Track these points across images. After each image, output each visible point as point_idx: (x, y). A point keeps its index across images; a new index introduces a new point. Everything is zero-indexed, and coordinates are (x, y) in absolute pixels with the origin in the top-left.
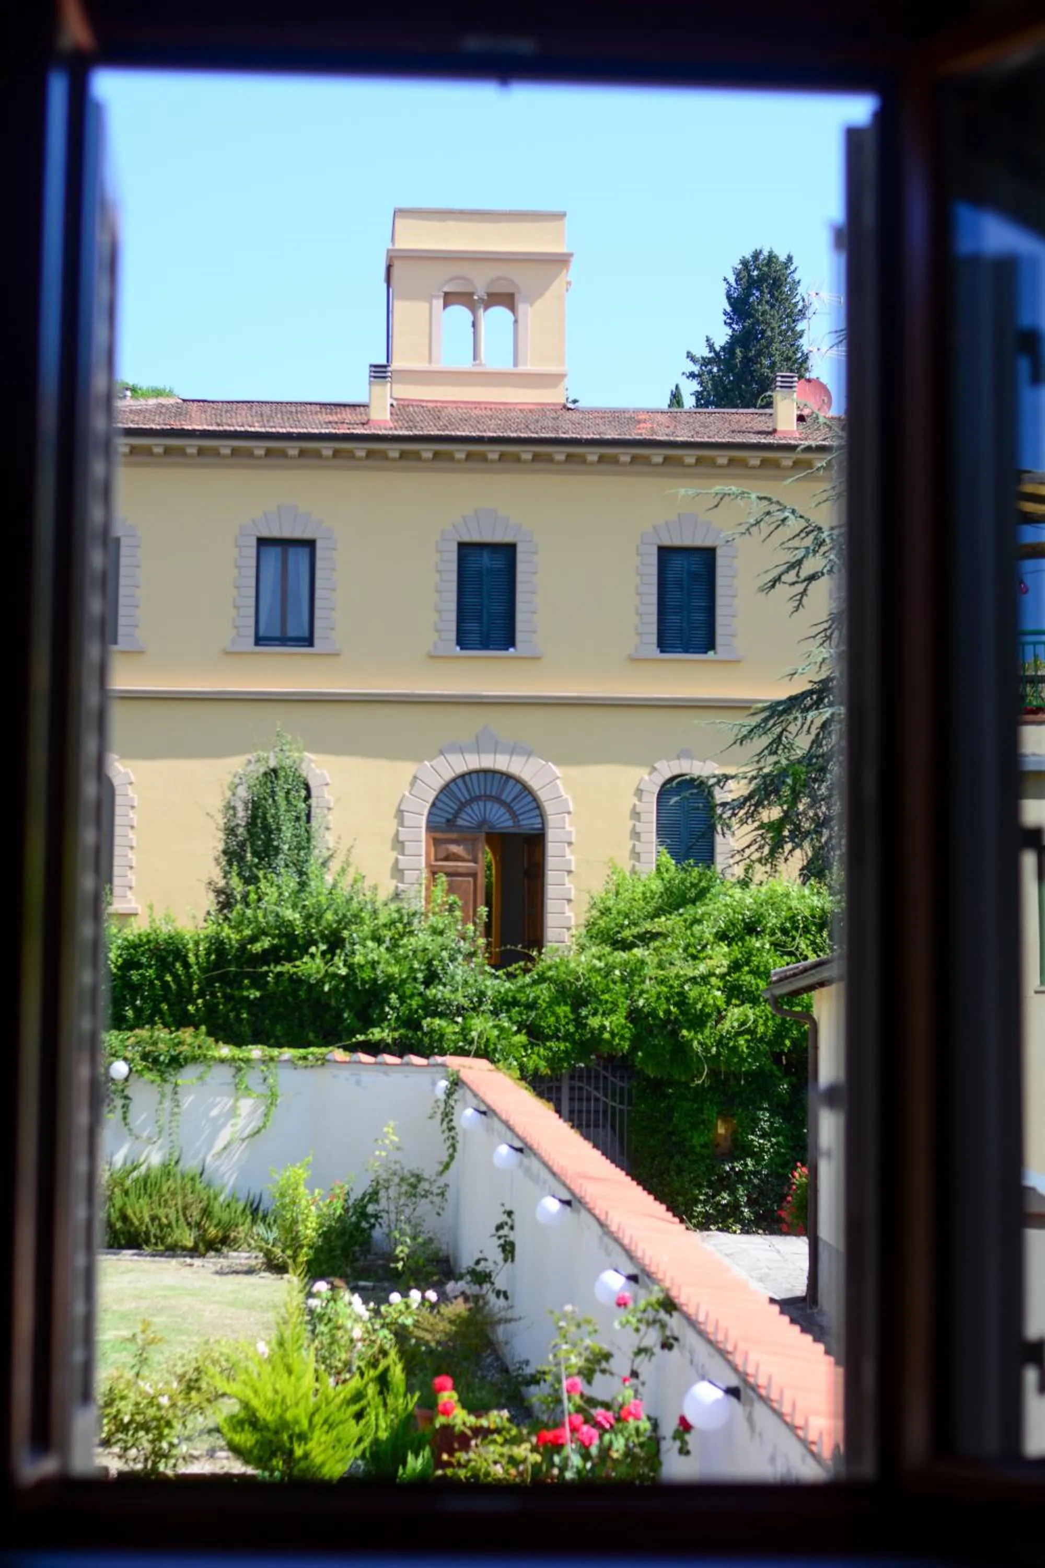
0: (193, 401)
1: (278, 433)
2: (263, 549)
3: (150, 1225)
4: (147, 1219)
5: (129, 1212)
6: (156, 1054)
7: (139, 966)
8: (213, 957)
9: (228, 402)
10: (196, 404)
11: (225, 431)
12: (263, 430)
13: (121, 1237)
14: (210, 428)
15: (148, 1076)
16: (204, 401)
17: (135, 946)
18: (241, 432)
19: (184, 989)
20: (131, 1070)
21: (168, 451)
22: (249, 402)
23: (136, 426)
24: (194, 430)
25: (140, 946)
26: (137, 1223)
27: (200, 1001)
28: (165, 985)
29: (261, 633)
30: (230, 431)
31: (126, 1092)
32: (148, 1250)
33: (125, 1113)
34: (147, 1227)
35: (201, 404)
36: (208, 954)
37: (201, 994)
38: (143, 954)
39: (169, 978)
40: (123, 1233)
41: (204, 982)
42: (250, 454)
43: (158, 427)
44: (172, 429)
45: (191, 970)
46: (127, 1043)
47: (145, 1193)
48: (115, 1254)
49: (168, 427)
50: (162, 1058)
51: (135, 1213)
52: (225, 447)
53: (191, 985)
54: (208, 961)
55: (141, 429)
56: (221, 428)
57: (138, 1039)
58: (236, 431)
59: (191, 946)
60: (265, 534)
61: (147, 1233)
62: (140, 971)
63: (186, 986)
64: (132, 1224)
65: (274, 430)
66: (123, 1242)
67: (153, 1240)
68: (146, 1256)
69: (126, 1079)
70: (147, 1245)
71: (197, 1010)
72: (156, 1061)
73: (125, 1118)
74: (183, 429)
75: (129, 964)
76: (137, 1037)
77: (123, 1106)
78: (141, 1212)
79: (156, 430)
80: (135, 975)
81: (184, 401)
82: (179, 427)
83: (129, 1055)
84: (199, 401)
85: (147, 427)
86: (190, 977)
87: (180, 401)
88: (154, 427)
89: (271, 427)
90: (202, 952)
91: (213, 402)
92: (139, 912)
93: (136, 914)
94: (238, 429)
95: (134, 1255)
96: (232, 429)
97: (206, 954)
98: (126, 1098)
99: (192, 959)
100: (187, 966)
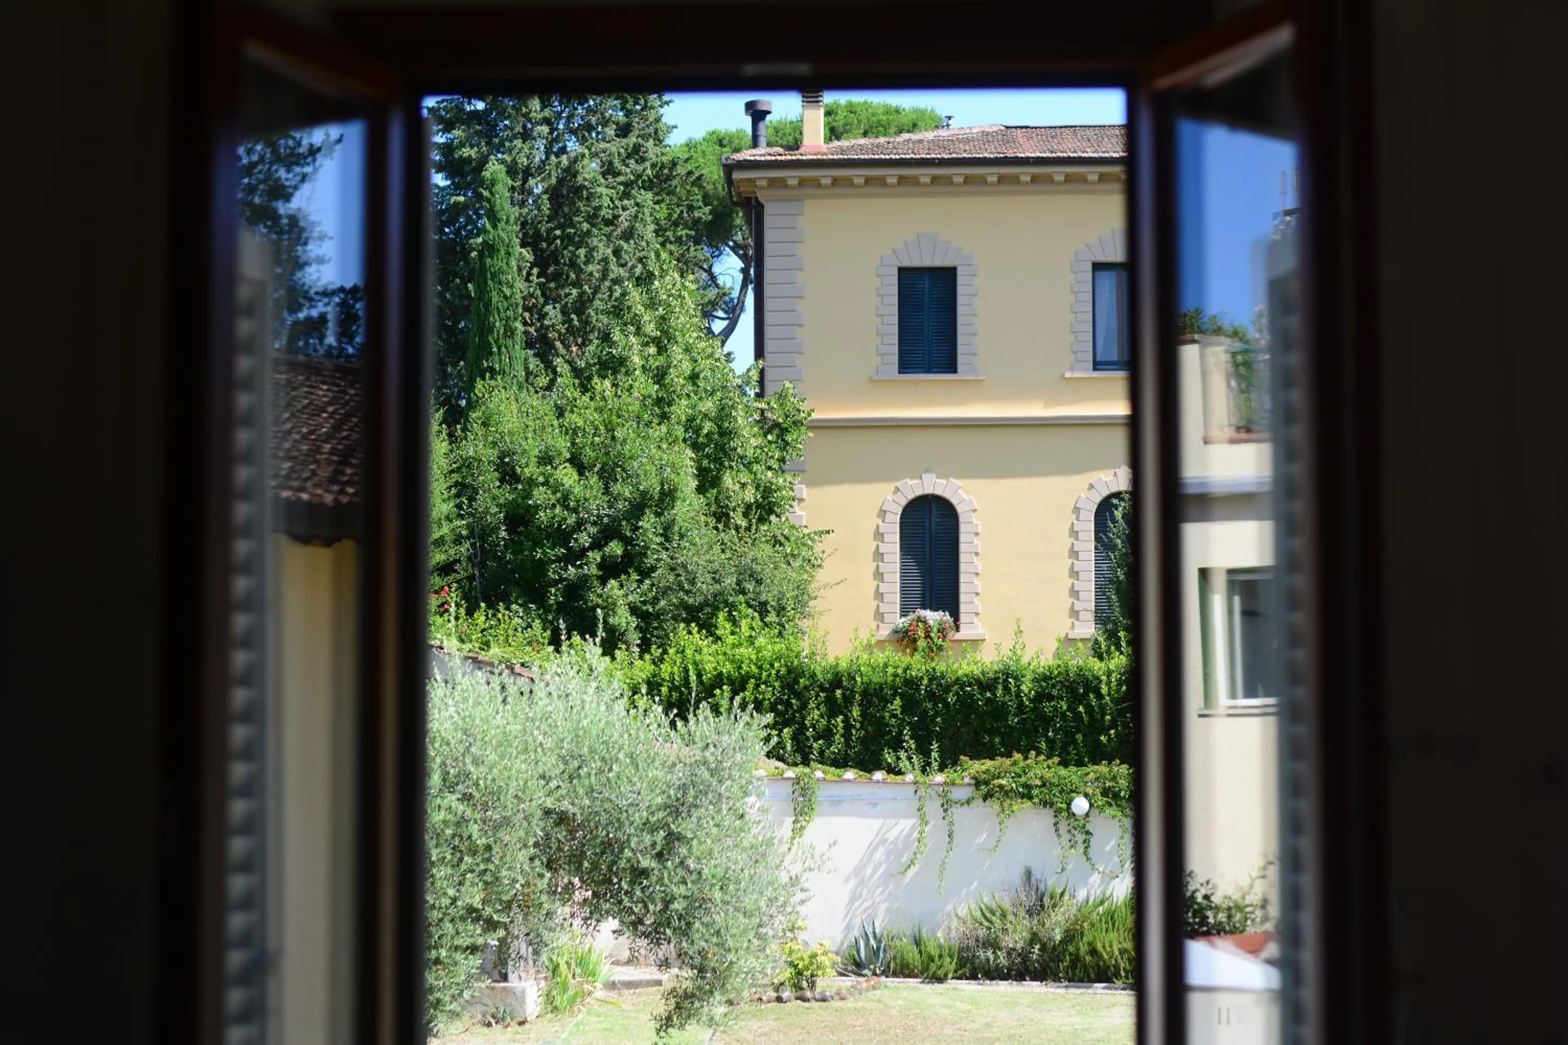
0: (1016, 127)
1: (1112, 158)
2: (1098, 274)
3: (1119, 957)
4: (1117, 953)
5: (1099, 947)
6: (1117, 789)
7: (1051, 698)
8: (1124, 688)
9: (1051, 128)
10: (1019, 131)
11: (1059, 158)
12: (1095, 155)
13: (1091, 971)
14: (1044, 155)
15: (1109, 811)
16: (1026, 127)
17: (1046, 678)
18: (1074, 158)
19: (1097, 720)
20: (1091, 805)
21: (1002, 179)
22: (1072, 127)
23: (970, 156)
24: (1028, 158)
25: (1051, 678)
26: (1106, 957)
27: (1112, 732)
28: (1077, 716)
29: (1098, 359)
30: (1063, 158)
31: (1088, 827)
32: (1119, 983)
33: (1086, 848)
34: (1116, 960)
35: (1024, 130)
36: (1119, 685)
37: (1113, 725)
38: (1054, 686)
39: (1081, 709)
40: (1092, 967)
41: (1115, 713)
42: (1083, 180)
43: (992, 156)
44: (1006, 157)
45: (1104, 701)
46: (1086, 779)
47: (1113, 927)
48: (1088, 988)
49: (1002, 156)
50: (1122, 794)
51: (1104, 947)
52: (1059, 173)
53: (1104, 715)
54: (1118, 692)
55: (975, 158)
56: (1054, 155)
57: (1098, 775)
58: (1069, 157)
59: (1104, 678)
60: (1101, 259)
61: (1117, 967)
62: (1052, 704)
63: (1099, 717)
64: (1101, 957)
65: (1107, 155)
66: (1092, 976)
67: (1123, 974)
68: (1116, 989)
69: (1087, 815)
70: (1117, 978)
71: (1110, 740)
72: (1116, 796)
73: (1085, 853)
74: (1017, 157)
75: (1041, 697)
76: (1095, 772)
77: (1084, 842)
78: (1111, 946)
79: (991, 159)
80: (1047, 707)
81: (1007, 127)
82: (1012, 155)
83: (1090, 791)
84: (1022, 127)
85: (981, 156)
86: (1102, 708)
87: (1002, 128)
88: (987, 156)
89: (1105, 152)
90: (1114, 684)
91: (1036, 128)
92: (986, 637)
93: (983, 640)
94: (1072, 155)
95: (1104, 988)
96: (1065, 155)
97: (1118, 685)
98: (1088, 833)
99: (1104, 689)
100: (1100, 696)
